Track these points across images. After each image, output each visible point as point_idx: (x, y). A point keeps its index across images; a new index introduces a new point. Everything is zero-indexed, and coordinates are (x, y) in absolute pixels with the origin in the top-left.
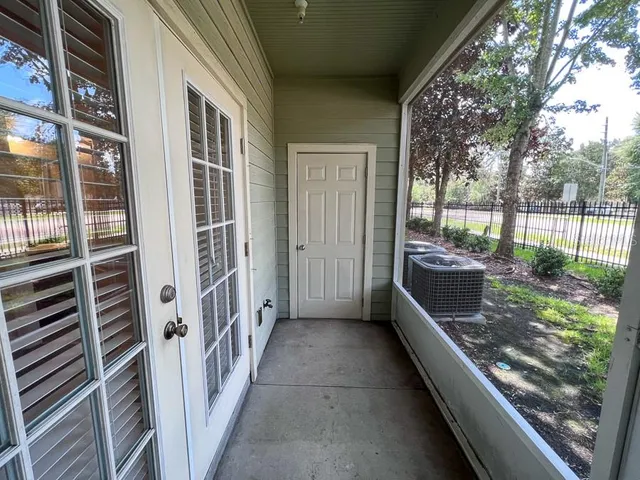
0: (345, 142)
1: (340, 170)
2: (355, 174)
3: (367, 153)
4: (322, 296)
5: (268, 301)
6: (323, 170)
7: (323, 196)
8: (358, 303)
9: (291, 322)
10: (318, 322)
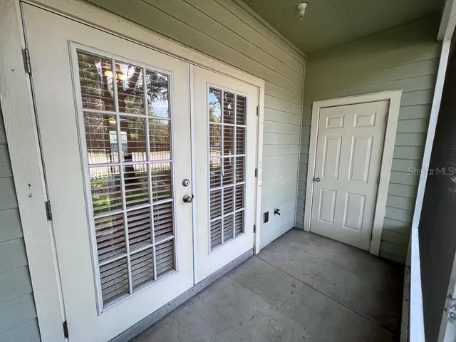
0: (364, 94)
1: (358, 118)
2: (374, 120)
3: (389, 100)
4: (332, 220)
5: (278, 210)
6: (341, 119)
7: (339, 140)
8: (367, 236)
9: (303, 232)
10: (325, 240)
